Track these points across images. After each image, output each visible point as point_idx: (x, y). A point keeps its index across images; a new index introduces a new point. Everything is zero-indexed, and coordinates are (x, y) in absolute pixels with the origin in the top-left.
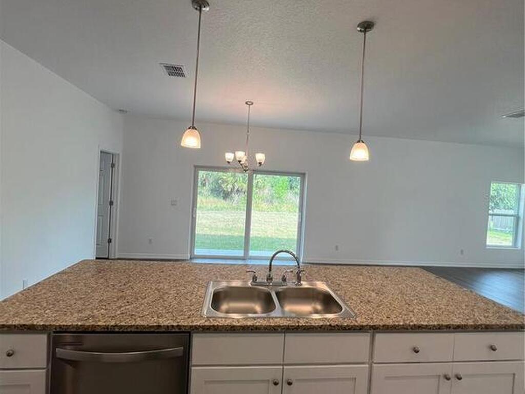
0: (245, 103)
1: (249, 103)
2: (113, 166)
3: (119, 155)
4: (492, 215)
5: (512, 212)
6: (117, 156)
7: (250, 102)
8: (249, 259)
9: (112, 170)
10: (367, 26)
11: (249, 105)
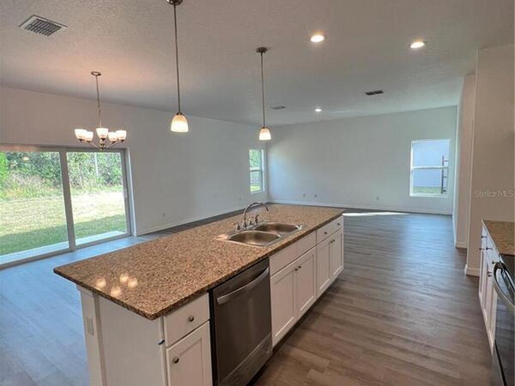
0: (90, 74)
1: (95, 74)
4: (253, 171)
5: (258, 168)
7: (96, 72)
8: (78, 249)
10: (262, 50)
11: (97, 76)
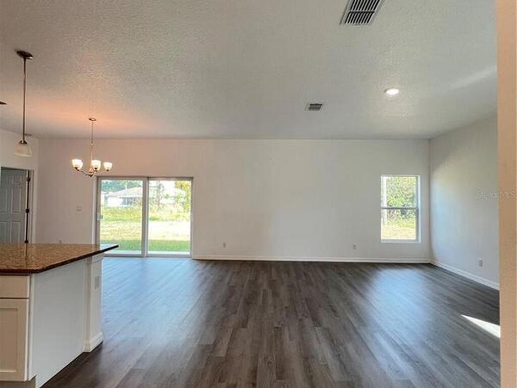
0: (88, 119)
2: (29, 180)
3: (34, 171)
6: (32, 172)
9: (28, 184)
